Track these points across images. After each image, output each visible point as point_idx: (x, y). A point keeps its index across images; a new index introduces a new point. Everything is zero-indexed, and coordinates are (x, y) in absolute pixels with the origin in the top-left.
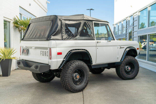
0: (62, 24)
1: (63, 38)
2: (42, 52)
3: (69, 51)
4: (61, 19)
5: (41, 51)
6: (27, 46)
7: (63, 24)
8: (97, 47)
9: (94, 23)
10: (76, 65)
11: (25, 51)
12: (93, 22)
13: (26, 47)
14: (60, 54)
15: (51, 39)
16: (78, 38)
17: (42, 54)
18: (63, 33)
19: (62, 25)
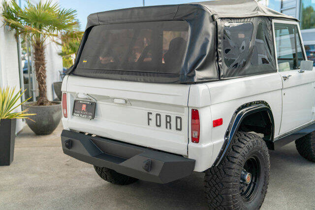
0: (219, 31)
1: (222, 74)
2: (153, 117)
3: (236, 112)
4: (216, 17)
5: (149, 113)
6: (90, 93)
7: (220, 33)
8: (284, 91)
9: (275, 23)
10: (249, 149)
11: (84, 106)
12: (274, 21)
13: (86, 97)
14: (218, 123)
15: (196, 80)
16: (248, 69)
17: (153, 122)
18: (220, 59)
19: (219, 35)
